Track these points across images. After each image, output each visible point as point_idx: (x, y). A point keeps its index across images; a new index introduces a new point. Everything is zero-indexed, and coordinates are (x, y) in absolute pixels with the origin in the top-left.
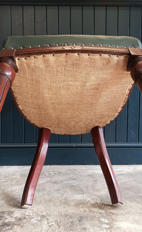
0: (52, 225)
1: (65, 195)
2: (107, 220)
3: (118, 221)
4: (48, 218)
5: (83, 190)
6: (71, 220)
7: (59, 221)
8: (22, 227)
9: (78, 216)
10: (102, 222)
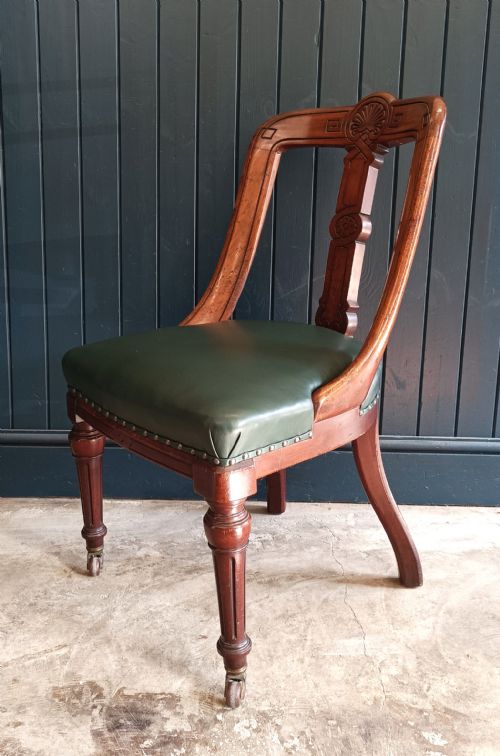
0: (294, 747)
1: (309, 637)
2: (440, 735)
3: (470, 741)
4: (279, 721)
5: (359, 619)
6: (341, 733)
7: (309, 735)
8: (215, 750)
9: (361, 721)
10: (427, 742)
